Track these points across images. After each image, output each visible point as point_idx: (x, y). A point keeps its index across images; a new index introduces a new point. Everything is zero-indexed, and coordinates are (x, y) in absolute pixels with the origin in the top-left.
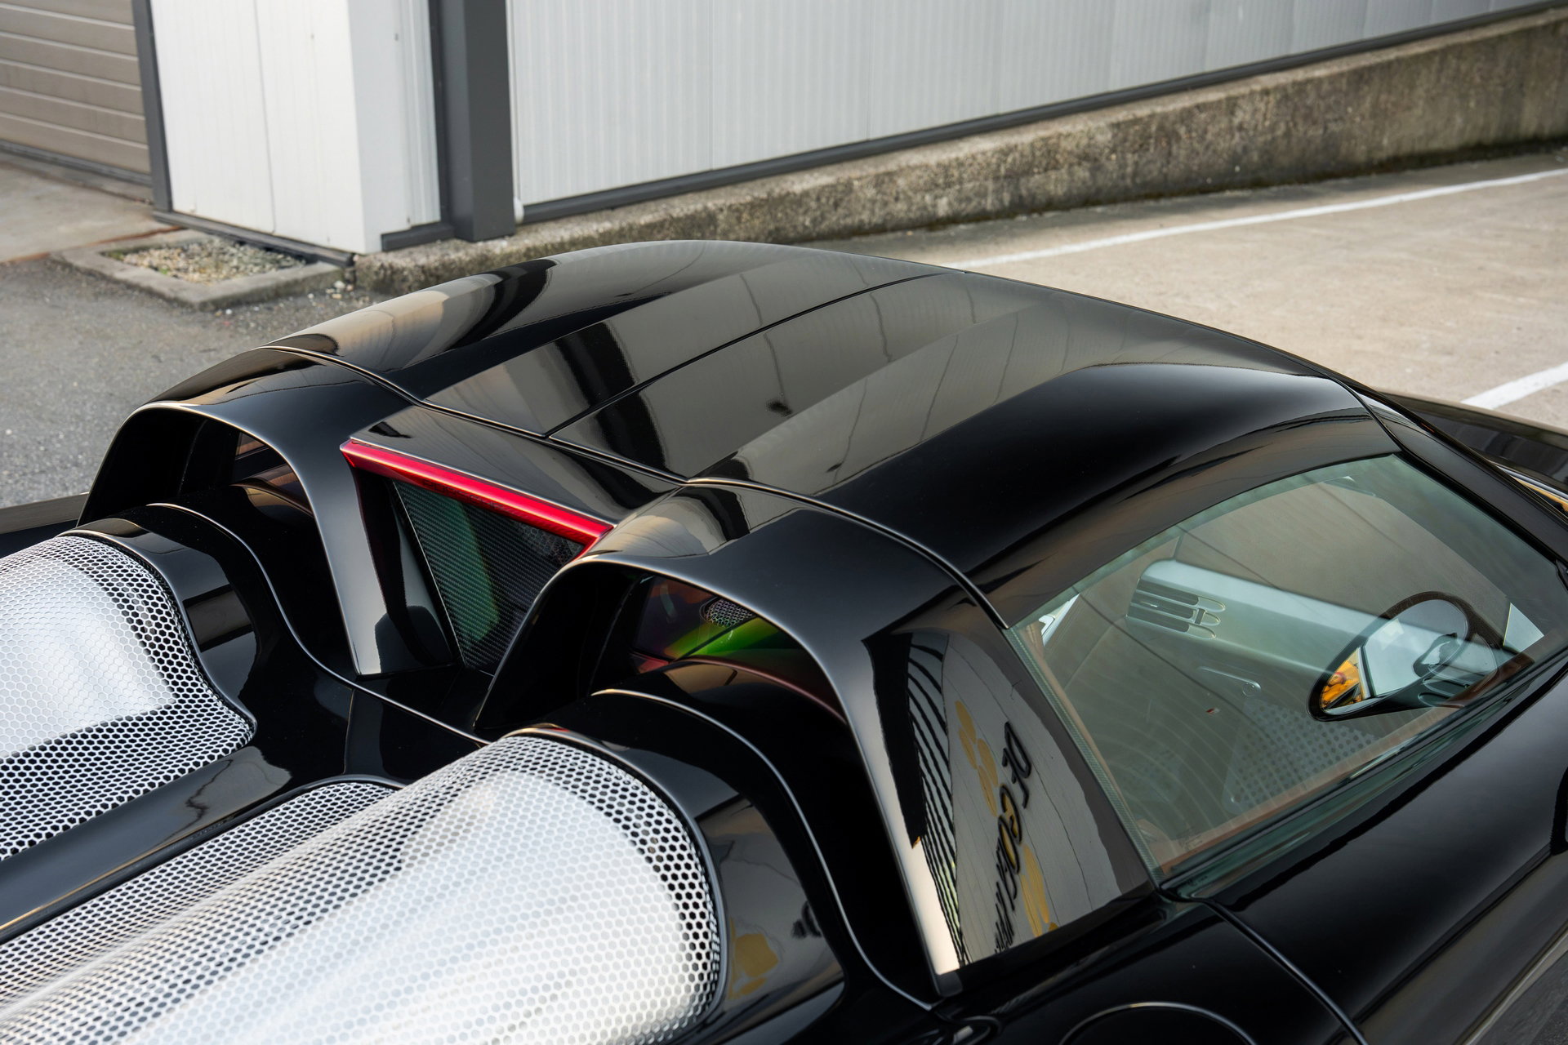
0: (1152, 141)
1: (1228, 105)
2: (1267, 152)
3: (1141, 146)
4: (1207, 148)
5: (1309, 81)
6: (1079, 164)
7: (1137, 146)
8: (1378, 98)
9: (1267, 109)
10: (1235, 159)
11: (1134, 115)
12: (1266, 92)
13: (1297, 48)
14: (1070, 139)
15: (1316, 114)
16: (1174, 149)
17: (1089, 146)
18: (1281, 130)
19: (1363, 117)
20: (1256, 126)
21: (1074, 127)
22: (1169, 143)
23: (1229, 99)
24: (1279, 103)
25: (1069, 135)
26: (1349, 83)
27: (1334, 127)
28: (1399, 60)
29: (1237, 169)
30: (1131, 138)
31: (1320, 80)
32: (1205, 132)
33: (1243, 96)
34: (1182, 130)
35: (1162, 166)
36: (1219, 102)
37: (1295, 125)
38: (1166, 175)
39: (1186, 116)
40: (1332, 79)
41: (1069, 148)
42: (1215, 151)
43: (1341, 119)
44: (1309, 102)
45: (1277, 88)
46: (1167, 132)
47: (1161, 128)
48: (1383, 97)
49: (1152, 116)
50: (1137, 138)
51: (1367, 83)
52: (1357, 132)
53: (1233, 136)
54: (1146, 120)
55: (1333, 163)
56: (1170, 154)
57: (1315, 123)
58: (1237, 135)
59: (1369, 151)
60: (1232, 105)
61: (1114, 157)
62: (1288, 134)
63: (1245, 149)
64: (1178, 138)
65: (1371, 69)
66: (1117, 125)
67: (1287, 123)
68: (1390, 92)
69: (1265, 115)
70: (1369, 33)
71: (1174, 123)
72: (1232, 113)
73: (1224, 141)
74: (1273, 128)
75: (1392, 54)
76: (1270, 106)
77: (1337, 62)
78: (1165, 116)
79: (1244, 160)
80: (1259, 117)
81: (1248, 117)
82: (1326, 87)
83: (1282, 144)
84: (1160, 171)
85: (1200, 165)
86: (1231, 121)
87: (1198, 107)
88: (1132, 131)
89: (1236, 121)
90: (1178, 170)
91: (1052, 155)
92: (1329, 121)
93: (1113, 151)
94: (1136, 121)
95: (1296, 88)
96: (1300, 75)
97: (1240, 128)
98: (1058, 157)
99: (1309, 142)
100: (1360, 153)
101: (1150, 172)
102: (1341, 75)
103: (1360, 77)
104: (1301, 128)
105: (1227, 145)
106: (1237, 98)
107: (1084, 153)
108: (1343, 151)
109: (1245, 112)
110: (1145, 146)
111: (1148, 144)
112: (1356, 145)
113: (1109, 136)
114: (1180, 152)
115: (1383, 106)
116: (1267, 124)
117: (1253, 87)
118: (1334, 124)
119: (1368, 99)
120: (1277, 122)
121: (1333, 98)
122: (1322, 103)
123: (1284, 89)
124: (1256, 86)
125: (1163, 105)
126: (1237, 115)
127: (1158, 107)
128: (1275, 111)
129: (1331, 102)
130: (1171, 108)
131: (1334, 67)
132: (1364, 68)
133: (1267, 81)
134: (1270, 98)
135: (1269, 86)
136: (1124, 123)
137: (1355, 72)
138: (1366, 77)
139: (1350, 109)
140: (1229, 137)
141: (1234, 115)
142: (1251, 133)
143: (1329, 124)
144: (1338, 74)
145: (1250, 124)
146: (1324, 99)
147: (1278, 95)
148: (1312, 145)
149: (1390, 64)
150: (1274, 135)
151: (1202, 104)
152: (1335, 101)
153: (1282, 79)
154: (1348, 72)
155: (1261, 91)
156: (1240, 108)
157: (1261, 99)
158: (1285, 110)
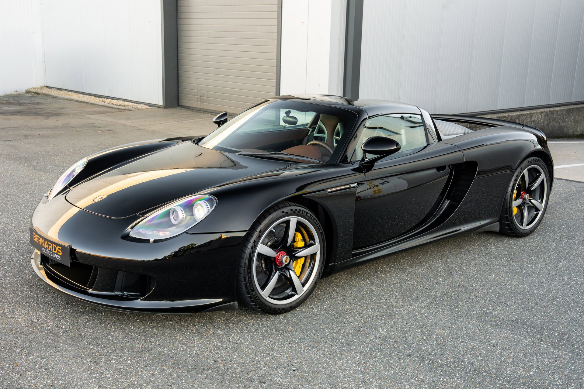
5: (554, 111)
8: (575, 117)
9: (541, 117)
12: (542, 113)
13: (551, 102)
15: (556, 120)
18: (546, 122)
19: (571, 122)
20: (538, 121)
23: (530, 113)
24: (545, 116)
26: (566, 112)
27: (561, 124)
31: (557, 111)
33: (535, 113)
36: (528, 114)
37: (550, 122)
39: (518, 117)
40: (561, 111)
43: (564, 122)
44: (554, 116)
45: (544, 112)
47: (511, 119)
48: (577, 117)
49: (509, 116)
51: (571, 113)
52: (569, 126)
57: (556, 122)
58: (533, 123)
60: (531, 115)
62: (548, 124)
65: (573, 109)
66: (499, 117)
67: (548, 121)
68: (579, 116)
69: (541, 119)
70: (573, 100)
71: (515, 118)
72: (531, 117)
74: (543, 122)
75: (580, 106)
76: (542, 116)
77: (563, 107)
78: (512, 116)
80: (540, 119)
82: (559, 113)
86: (531, 119)
87: (521, 115)
89: (533, 119)
92: (560, 122)
94: (504, 117)
95: (550, 112)
96: (552, 109)
99: (554, 127)
103: (569, 111)
104: (552, 123)
106: (533, 113)
109: (535, 117)
115: (577, 120)
116: (542, 121)
117: (538, 111)
118: (562, 123)
119: (572, 117)
120: (545, 121)
121: (561, 116)
122: (558, 117)
123: (547, 112)
124: (539, 111)
125: (512, 114)
126: (533, 118)
127: (511, 114)
128: (544, 118)
129: (561, 117)
130: (514, 114)
131: (562, 108)
132: (571, 109)
133: (542, 110)
134: (543, 114)
135: (542, 111)
136: (501, 117)
137: (568, 109)
138: (572, 111)
139: (567, 120)
140: (530, 123)
141: (532, 118)
142: (537, 123)
143: (560, 123)
144: (563, 110)
145: (537, 120)
146: (559, 116)
147: (545, 114)
148: (555, 128)
149: (579, 108)
150: (544, 124)
151: (523, 114)
152: (562, 117)
153: (546, 110)
154: (566, 109)
155: (540, 112)
156: (534, 116)
157: (540, 114)
158: (547, 118)
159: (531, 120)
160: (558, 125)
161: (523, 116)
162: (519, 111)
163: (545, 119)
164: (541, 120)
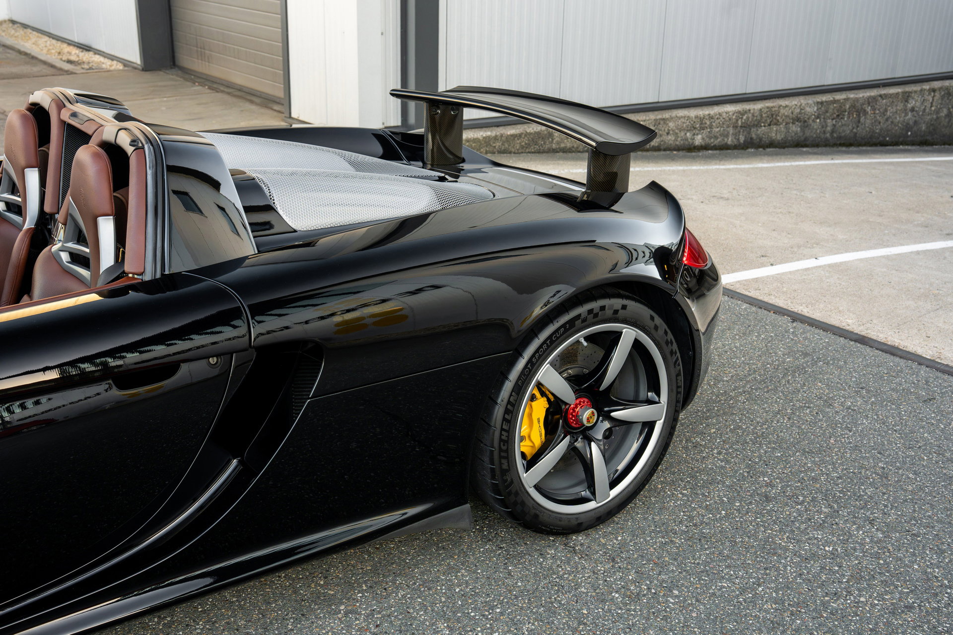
0: (846, 113)
1: (903, 96)
2: (932, 125)
3: (838, 116)
4: (887, 120)
6: (793, 123)
7: (835, 116)
9: (933, 100)
10: (908, 128)
11: (834, 98)
12: (934, 90)
14: (787, 109)
16: (862, 119)
17: (800, 113)
18: (944, 113)
20: (924, 110)
21: (792, 102)
22: (858, 116)
23: (904, 93)
24: (943, 97)
25: (787, 106)
29: (909, 133)
30: (831, 111)
32: (886, 110)
33: (916, 92)
34: (869, 109)
35: (853, 128)
36: (897, 94)
38: (855, 134)
39: (872, 101)
41: (786, 114)
42: (892, 122)
45: (941, 89)
46: (858, 110)
47: (853, 107)
49: (847, 100)
50: (835, 112)
53: (906, 114)
54: (842, 101)
56: (859, 122)
58: (910, 114)
60: (907, 97)
61: (818, 121)
62: (949, 115)
63: (916, 123)
64: (865, 113)
66: (822, 103)
67: (948, 109)
69: (932, 103)
71: (863, 104)
72: (907, 101)
73: (900, 117)
74: (937, 112)
76: (936, 98)
78: (857, 100)
79: (915, 129)
80: (928, 104)
81: (918, 104)
83: (944, 122)
84: (851, 132)
85: (881, 129)
87: (881, 96)
88: (832, 106)
89: (909, 106)
90: (864, 131)
91: (774, 117)
93: (818, 117)
94: (835, 101)
97: (912, 110)
98: (778, 118)
101: (844, 131)
105: (902, 119)
106: (911, 92)
107: (797, 117)
109: (916, 101)
110: (841, 116)
111: (844, 115)
113: (815, 108)
114: (867, 121)
116: (933, 108)
117: (924, 87)
120: (941, 108)
124: (926, 86)
125: (856, 94)
126: (910, 102)
127: (852, 95)
128: (940, 102)
130: (861, 96)
133: (937, 84)
134: (936, 94)
135: (936, 87)
136: (826, 102)
140: (903, 115)
141: (908, 103)
142: (921, 113)
145: (920, 108)
147: (943, 93)
150: (939, 116)
151: (884, 94)
155: (929, 90)
156: (913, 98)
157: (930, 94)
158: (948, 101)
159: (906, 107)
161: (883, 99)
162: (879, 87)
163: (941, 104)
164: (931, 107)
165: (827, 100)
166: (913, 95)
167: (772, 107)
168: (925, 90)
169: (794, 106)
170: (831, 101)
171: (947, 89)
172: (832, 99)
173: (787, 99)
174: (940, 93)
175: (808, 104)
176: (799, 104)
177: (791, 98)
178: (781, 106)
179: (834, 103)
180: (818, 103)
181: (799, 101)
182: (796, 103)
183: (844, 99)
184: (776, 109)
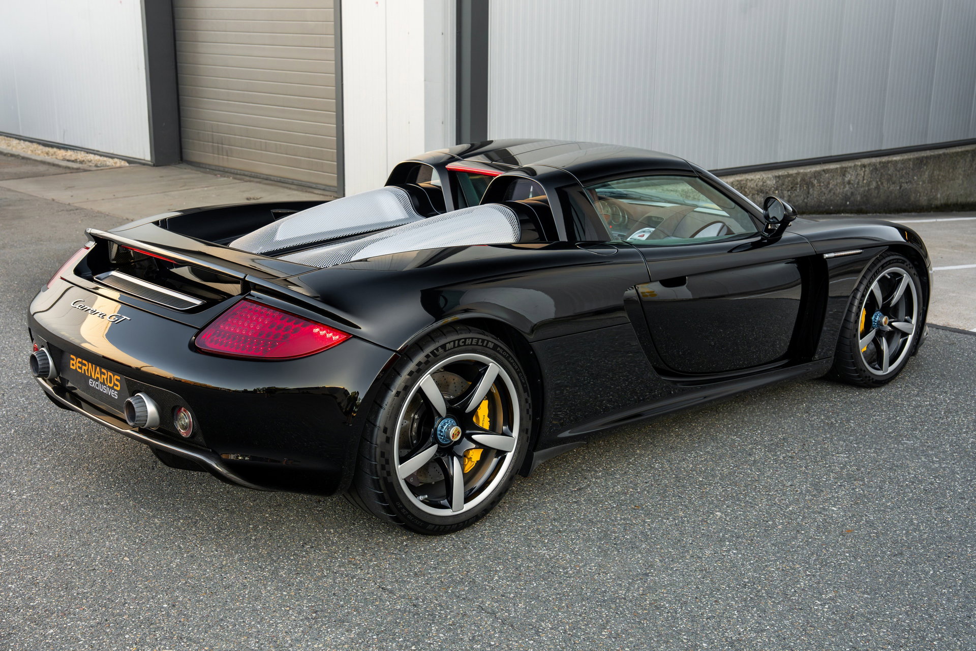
0: (798, 186)
1: (841, 171)
2: (865, 196)
3: (792, 188)
4: (830, 191)
5: (888, 162)
6: (758, 194)
7: (790, 188)
8: (933, 173)
9: (864, 174)
10: (846, 198)
11: (788, 173)
12: (864, 166)
13: (885, 146)
14: (753, 182)
15: (894, 179)
16: (811, 190)
17: (763, 186)
18: (874, 185)
19: (924, 182)
20: (858, 182)
21: (755, 176)
22: (808, 188)
23: (842, 168)
24: (871, 172)
25: (752, 180)
26: (914, 164)
27: (905, 186)
28: (944, 154)
29: (848, 203)
30: (786, 183)
31: (896, 162)
32: (829, 183)
33: (850, 167)
34: (815, 182)
35: (805, 198)
36: (837, 169)
37: (882, 183)
38: (807, 203)
39: (817, 175)
40: (903, 162)
41: (752, 186)
42: (834, 193)
43: (910, 182)
44: (889, 172)
45: (870, 165)
46: (807, 182)
47: (803, 180)
48: (936, 173)
49: (798, 174)
50: (790, 184)
51: (925, 165)
52: (921, 190)
53: (845, 187)
54: (794, 175)
55: (906, 205)
56: (808, 193)
57: (894, 183)
58: (847, 186)
59: (929, 200)
60: (844, 172)
61: (777, 192)
62: (877, 188)
63: (852, 193)
64: (813, 186)
65: (927, 158)
66: (779, 177)
67: (877, 182)
68: (940, 170)
69: (863, 177)
70: (930, 141)
71: (811, 178)
72: (844, 175)
73: (840, 189)
74: (869, 184)
75: (941, 152)
76: (866, 173)
77: (909, 154)
78: (805, 174)
79: (852, 199)
80: (860, 178)
81: (853, 178)
82: (899, 165)
83: (875, 193)
84: (803, 201)
85: (826, 200)
87: (824, 171)
88: (787, 180)
89: (847, 179)
90: (813, 201)
91: (743, 188)
92: (902, 183)
93: (777, 189)
94: (789, 176)
95: (882, 165)
96: (885, 159)
97: (849, 183)
98: (746, 190)
99: (891, 192)
100: (924, 200)
101: (797, 201)
102: (910, 160)
103: (920, 162)
104: (885, 184)
105: (841, 191)
106: (846, 168)
107: (760, 189)
108: (912, 199)
109: (852, 175)
110: (794, 188)
111: (796, 187)
112: (920, 196)
113: (774, 182)
114: (814, 192)
115: (936, 177)
116: (865, 182)
117: (857, 163)
118: (906, 184)
119: (927, 173)
120: (871, 181)
121: (905, 171)
122: (898, 173)
123: (875, 165)
124: (858, 163)
125: (805, 169)
126: (847, 176)
127: (802, 170)
128: (870, 176)
129: (903, 173)
130: (809, 170)
131: (906, 156)
132: (923, 157)
133: (866, 161)
134: (866, 169)
135: (866, 163)
136: (782, 176)
137: (918, 159)
138: (925, 162)
139: (915, 178)
140: (842, 187)
141: (845, 177)
142: (856, 186)
143: (903, 185)
144: (907, 159)
145: (854, 181)
146: (899, 171)
147: (871, 169)
148: (893, 195)
149: (939, 156)
150: (870, 188)
151: (827, 169)
152: (906, 173)
153: (874, 160)
154: (914, 159)
155: (861, 165)
156: (849, 173)
157: (861, 169)
158: (876, 175)
159: (844, 180)
160: (898, 188)
161: (826, 174)
162: (820, 164)
163: (871, 178)
164: (863, 180)
165: (783, 174)
166: (849, 170)
167: (741, 181)
168: (857, 165)
169: (757, 180)
170: (786, 175)
171: (874, 165)
172: (786, 173)
173: (753, 173)
174: (869, 169)
175: (768, 178)
176: (762, 178)
177: (756, 173)
178: (747, 179)
179: (788, 177)
180: (776, 177)
181: (761, 175)
182: (759, 177)
183: (796, 173)
184: (744, 182)
